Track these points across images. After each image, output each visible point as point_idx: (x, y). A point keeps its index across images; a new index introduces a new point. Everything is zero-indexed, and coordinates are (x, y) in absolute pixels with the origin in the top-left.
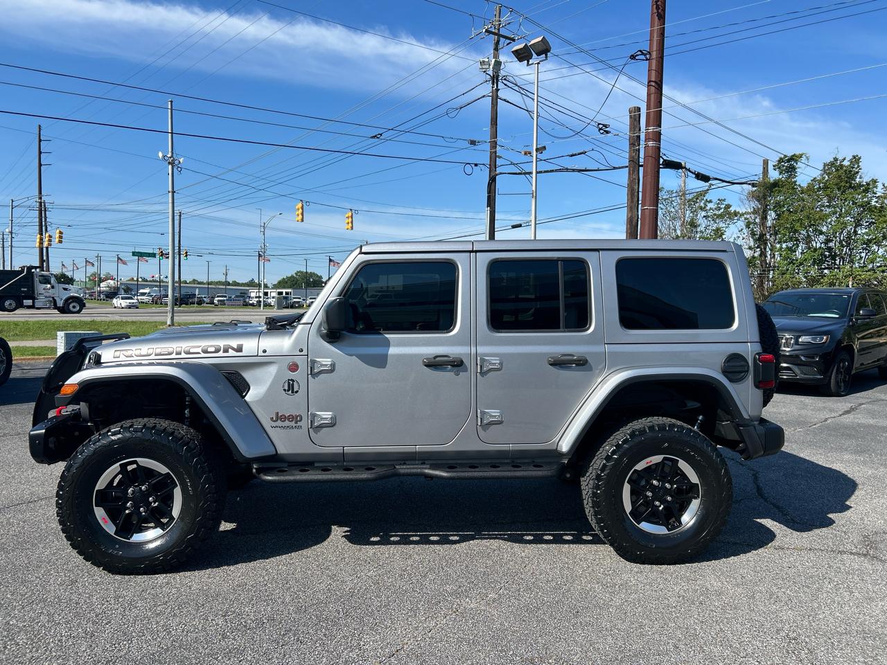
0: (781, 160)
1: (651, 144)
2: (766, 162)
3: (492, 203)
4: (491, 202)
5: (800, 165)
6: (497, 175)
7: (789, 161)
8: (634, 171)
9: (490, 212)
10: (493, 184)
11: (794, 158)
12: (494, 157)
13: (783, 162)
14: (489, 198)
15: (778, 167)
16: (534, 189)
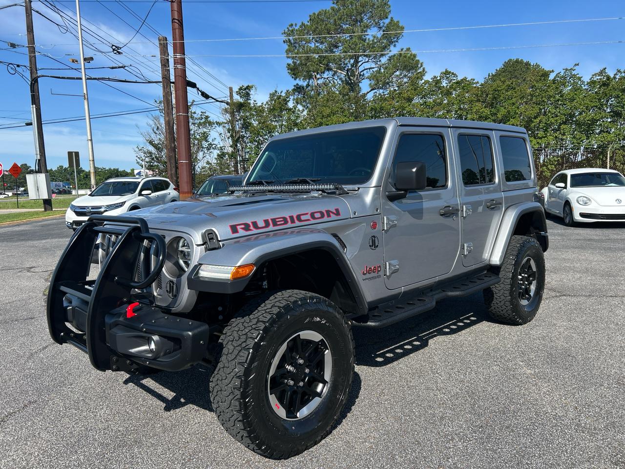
0: (241, 89)
1: (179, 66)
2: (231, 89)
3: (37, 101)
4: (35, 100)
5: (252, 92)
6: (39, 77)
7: (245, 89)
8: (167, 86)
9: (36, 109)
10: (36, 84)
11: (248, 88)
12: (33, 60)
13: (242, 90)
14: (33, 97)
15: (238, 93)
16: (85, 92)
